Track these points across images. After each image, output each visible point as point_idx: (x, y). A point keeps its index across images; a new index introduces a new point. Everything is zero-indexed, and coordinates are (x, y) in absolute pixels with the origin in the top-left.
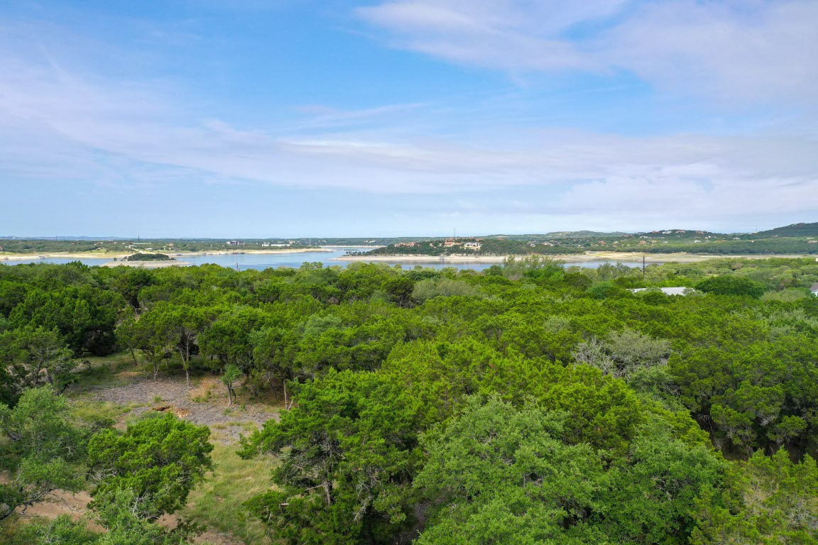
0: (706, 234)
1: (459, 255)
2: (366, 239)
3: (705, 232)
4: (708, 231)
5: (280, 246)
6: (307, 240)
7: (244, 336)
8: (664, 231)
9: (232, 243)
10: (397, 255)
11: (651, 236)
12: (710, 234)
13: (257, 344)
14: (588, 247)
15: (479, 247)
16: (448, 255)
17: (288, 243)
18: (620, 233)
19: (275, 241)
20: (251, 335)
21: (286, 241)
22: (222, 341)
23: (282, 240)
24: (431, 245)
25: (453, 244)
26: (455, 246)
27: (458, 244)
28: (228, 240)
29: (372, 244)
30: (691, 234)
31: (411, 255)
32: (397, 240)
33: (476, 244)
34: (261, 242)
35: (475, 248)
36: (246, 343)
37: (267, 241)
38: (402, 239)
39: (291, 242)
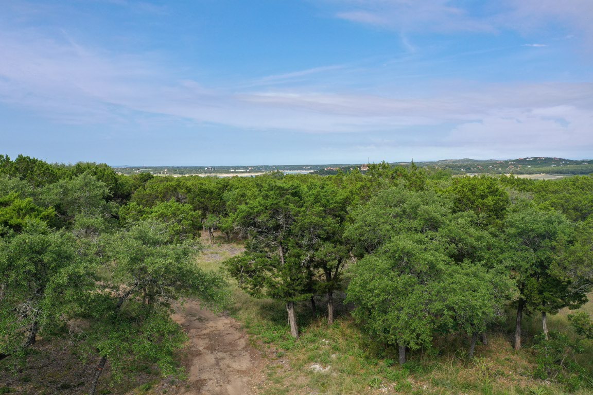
0: (561, 160)
2: (304, 166)
3: (560, 159)
4: (562, 158)
5: (242, 170)
6: (262, 167)
7: (219, 194)
8: (528, 158)
9: (208, 169)
11: (517, 162)
12: (564, 160)
13: (228, 201)
14: (469, 170)
17: (248, 169)
18: (494, 160)
19: (239, 168)
20: (225, 195)
21: (246, 168)
22: (205, 198)
23: (243, 167)
24: (351, 169)
25: (367, 168)
28: (206, 167)
29: (308, 169)
30: (548, 161)
32: (326, 166)
34: (228, 168)
36: (221, 199)
37: (233, 167)
38: (330, 166)
39: (250, 168)
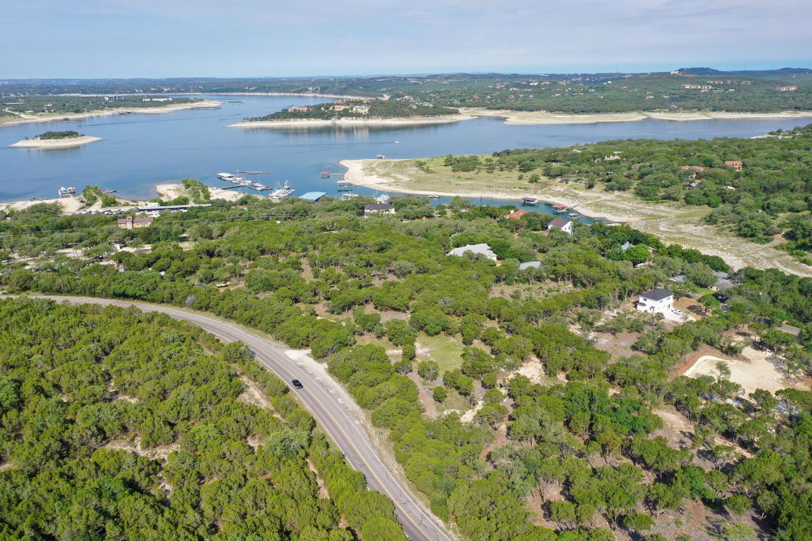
1: (350, 118)
5: (162, 100)
10: (291, 120)
15: (367, 110)
16: (339, 118)
24: (322, 109)
25: (343, 108)
26: (345, 110)
27: (347, 107)
30: (553, 87)
31: (305, 120)
33: (363, 107)
35: (363, 112)
